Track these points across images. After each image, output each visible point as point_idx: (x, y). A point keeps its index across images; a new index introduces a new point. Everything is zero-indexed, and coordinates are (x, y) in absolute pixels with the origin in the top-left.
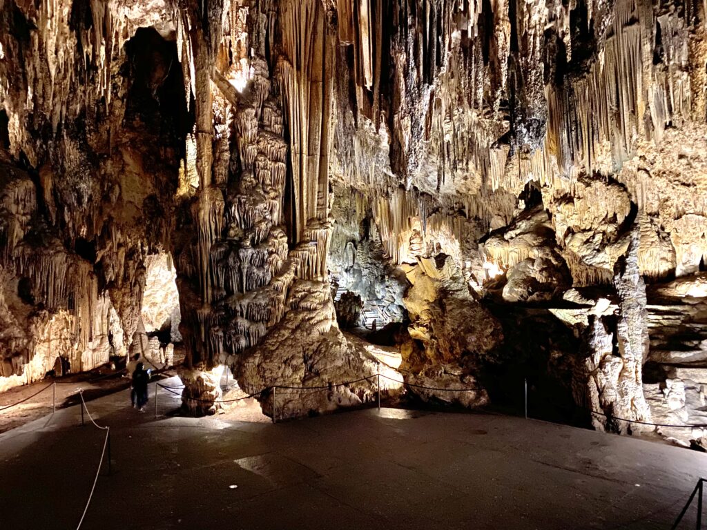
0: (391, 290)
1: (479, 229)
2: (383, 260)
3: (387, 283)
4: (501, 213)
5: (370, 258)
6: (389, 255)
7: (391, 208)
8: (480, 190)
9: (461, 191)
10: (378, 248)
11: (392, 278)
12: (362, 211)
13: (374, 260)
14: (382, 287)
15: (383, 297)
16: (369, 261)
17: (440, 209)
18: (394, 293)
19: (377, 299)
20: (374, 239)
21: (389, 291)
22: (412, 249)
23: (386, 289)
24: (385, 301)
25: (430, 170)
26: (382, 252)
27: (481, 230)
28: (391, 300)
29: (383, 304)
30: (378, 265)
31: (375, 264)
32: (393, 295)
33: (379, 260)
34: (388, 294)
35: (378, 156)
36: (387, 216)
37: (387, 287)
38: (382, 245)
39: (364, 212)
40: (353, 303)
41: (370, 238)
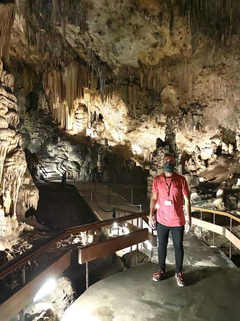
0: (63, 149)
1: (150, 97)
2: (53, 125)
3: (60, 144)
4: (173, 84)
5: (40, 124)
6: (57, 121)
7: (64, 80)
8: (163, 60)
9: (143, 62)
10: (47, 115)
11: (64, 139)
12: (30, 85)
13: (44, 125)
14: (54, 147)
15: (56, 155)
16: (39, 126)
17: (114, 81)
18: (67, 152)
19: (50, 157)
20: (43, 107)
21: (61, 150)
22: (77, 118)
23: (59, 148)
24: (59, 159)
25: (124, 34)
26: (52, 119)
27: (152, 99)
28: (63, 157)
29: (56, 161)
30: (48, 129)
31: (45, 129)
32: (66, 153)
33: (49, 125)
34: (60, 153)
35: (75, 8)
36: (60, 86)
37: (60, 147)
38: (50, 113)
39: (32, 86)
40: (31, 159)
41: (39, 107)
